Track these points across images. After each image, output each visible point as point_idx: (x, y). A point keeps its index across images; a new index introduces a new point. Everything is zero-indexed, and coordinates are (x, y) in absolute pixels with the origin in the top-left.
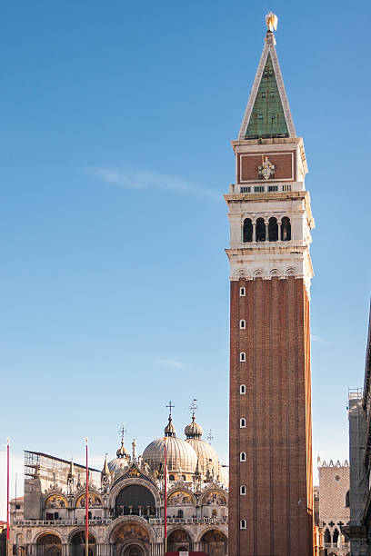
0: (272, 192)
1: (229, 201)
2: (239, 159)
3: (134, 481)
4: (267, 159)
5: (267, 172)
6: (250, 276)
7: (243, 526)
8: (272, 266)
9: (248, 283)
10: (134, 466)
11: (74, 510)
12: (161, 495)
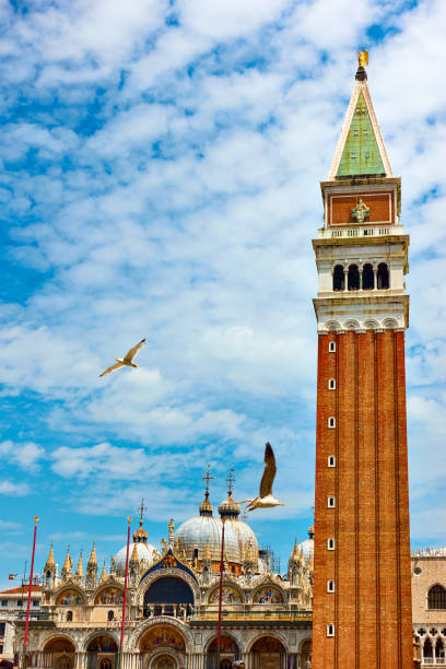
0: (368, 236)
1: (318, 247)
2: (329, 200)
3: (169, 572)
6: (342, 329)
7: (331, 632)
8: (368, 317)
9: (339, 337)
10: (170, 553)
11: (93, 607)
12: (202, 589)
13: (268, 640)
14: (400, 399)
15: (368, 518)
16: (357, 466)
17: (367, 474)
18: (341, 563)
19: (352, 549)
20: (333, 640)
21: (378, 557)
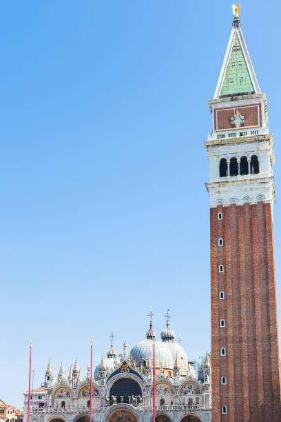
0: (243, 136)
1: (208, 146)
2: (215, 113)
3: (125, 375)
4: (237, 112)
5: (238, 122)
6: (226, 204)
7: (225, 411)
8: (244, 194)
9: (224, 209)
10: (125, 363)
11: (77, 399)
12: (147, 386)
13: (191, 418)
14: (269, 250)
16: (239, 298)
20: (226, 416)
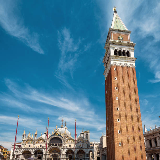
1: (110, 43)
2: (112, 34)
3: (56, 136)
4: (121, 35)
5: (121, 38)
10: (56, 132)
11: (36, 144)
12: (64, 140)
15: (129, 114)
16: (125, 100)
17: (128, 103)
18: (122, 125)
19: (125, 122)
20: (121, 147)
21: (133, 124)
